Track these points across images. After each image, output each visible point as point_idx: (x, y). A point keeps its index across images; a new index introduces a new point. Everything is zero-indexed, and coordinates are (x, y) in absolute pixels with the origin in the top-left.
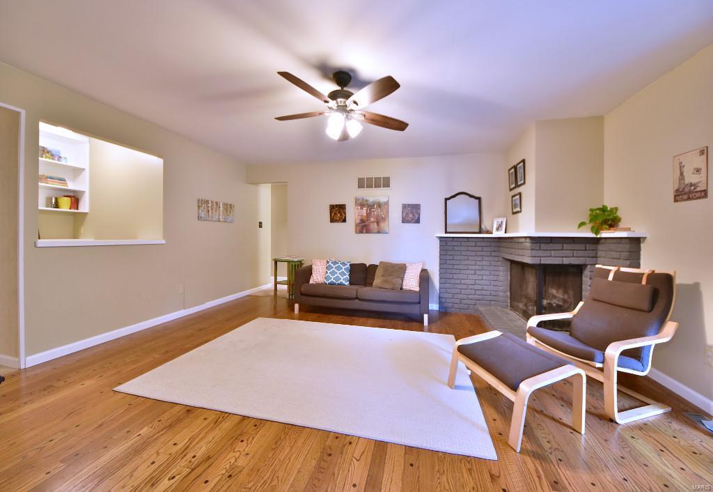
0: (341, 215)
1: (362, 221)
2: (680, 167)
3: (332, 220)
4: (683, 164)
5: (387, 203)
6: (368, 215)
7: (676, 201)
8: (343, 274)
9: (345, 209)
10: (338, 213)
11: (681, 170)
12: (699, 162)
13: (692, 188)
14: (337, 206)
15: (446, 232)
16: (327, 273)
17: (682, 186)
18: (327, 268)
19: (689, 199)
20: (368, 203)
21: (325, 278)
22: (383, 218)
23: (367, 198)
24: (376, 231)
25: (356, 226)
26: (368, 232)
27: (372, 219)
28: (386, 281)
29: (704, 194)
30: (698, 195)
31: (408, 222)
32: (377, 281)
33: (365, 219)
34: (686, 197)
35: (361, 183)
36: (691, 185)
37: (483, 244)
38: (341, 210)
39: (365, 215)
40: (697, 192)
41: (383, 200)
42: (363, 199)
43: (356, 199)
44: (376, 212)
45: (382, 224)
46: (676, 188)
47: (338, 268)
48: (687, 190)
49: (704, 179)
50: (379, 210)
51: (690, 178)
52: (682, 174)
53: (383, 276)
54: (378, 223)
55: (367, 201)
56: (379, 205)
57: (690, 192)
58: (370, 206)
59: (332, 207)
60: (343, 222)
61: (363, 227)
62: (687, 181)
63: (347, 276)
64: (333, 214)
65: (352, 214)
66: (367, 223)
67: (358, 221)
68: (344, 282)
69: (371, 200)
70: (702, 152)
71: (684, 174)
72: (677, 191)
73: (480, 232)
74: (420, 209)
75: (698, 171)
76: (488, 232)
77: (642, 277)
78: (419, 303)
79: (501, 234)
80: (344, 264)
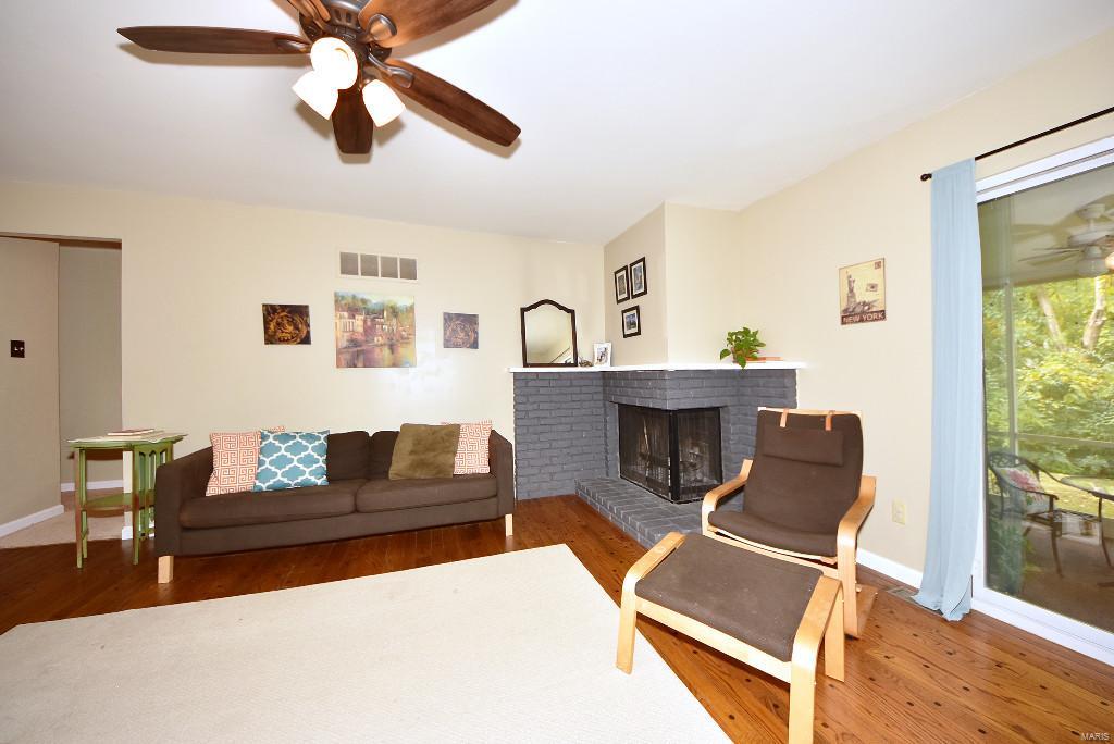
0: (296, 328)
1: (354, 342)
2: (849, 282)
3: (270, 339)
4: (853, 278)
5: (411, 309)
6: (369, 331)
7: (843, 323)
8: (309, 461)
9: (307, 315)
10: (286, 323)
11: (850, 285)
12: (874, 276)
13: (866, 308)
14: (284, 307)
15: (526, 365)
16: (261, 463)
17: (853, 305)
18: (261, 451)
19: (861, 320)
20: (369, 306)
21: (257, 477)
22: (402, 338)
23: (366, 297)
24: (387, 363)
25: (339, 352)
26: (368, 364)
27: (378, 340)
28: (421, 464)
29: (882, 315)
30: (875, 316)
31: (457, 346)
32: (400, 464)
33: (360, 338)
34: (858, 318)
35: (348, 265)
36: (864, 304)
37: (582, 383)
38: (297, 318)
39: (361, 329)
40: (872, 313)
41: (402, 302)
42: (354, 297)
43: (336, 295)
44: (387, 325)
45: (402, 351)
46: (844, 306)
47: (296, 449)
48: (858, 310)
49: (880, 297)
50: (394, 321)
51: (863, 295)
52: (851, 290)
53: (412, 452)
54: (392, 348)
55: (364, 301)
56: (395, 312)
57: (863, 312)
58: (374, 314)
59: (270, 311)
60: (301, 343)
61: (356, 354)
62: (859, 299)
63: (321, 463)
64: (272, 326)
65: (326, 327)
66: (364, 348)
67: (344, 343)
68: (313, 479)
69: (375, 300)
70: (878, 265)
71: (855, 290)
72: (846, 311)
73: (575, 365)
74: (476, 324)
75: (873, 287)
76: (588, 364)
77: (824, 422)
78: (495, 496)
79: (606, 367)
80: (310, 437)
